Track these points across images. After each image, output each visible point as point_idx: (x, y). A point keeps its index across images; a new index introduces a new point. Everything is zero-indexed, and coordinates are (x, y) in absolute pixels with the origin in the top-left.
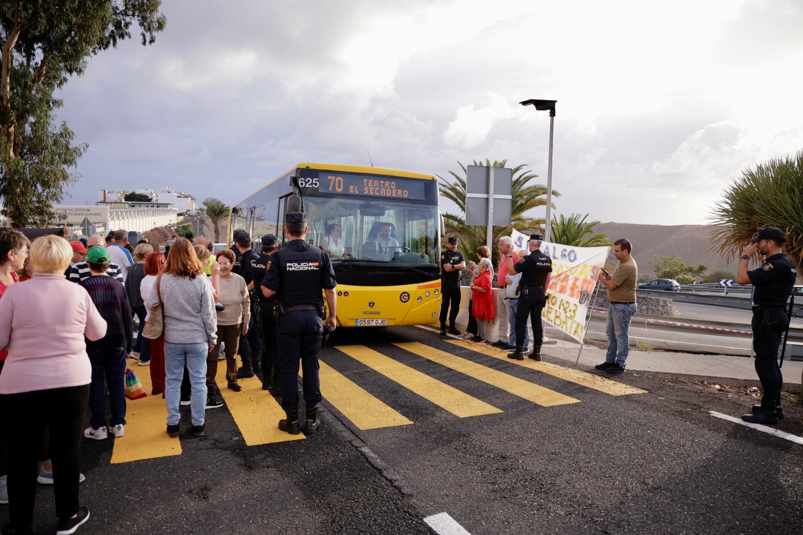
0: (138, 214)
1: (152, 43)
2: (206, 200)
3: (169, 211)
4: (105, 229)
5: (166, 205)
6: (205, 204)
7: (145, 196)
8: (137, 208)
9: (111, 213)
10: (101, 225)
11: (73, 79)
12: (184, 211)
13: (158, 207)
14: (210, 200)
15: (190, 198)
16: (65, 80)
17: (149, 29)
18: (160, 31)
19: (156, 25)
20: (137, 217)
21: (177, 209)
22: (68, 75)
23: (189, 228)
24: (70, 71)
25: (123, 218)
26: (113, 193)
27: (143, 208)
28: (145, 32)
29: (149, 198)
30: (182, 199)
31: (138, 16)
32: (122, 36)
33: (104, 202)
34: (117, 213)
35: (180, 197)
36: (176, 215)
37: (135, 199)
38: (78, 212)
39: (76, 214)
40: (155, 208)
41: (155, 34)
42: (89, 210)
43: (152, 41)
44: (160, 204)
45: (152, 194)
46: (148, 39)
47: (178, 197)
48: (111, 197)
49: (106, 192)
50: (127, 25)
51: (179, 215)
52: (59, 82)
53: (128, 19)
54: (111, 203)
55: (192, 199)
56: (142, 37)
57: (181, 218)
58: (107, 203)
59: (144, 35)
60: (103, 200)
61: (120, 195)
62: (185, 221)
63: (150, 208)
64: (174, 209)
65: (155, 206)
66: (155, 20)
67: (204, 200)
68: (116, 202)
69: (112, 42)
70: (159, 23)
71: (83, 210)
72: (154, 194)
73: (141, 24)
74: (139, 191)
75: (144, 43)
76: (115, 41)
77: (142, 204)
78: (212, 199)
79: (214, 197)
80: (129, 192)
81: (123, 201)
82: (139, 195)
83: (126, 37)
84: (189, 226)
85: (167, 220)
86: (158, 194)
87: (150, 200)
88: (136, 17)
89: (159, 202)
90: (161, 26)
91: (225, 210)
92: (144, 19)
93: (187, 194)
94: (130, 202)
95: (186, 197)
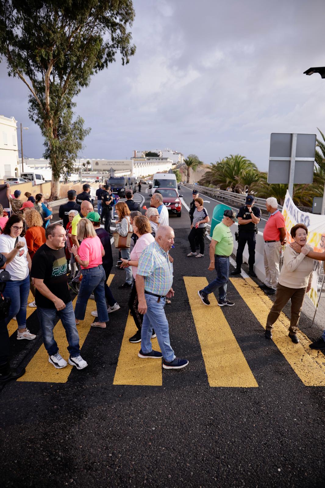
0: (149, 164)
1: (128, 64)
2: (189, 155)
3: (168, 162)
4: (131, 173)
5: (166, 159)
6: (188, 158)
7: (156, 154)
8: (151, 161)
9: (135, 164)
10: (129, 170)
11: (83, 89)
12: (176, 162)
14: (191, 156)
15: (180, 155)
16: (80, 90)
17: (126, 55)
18: (132, 56)
19: (130, 52)
20: (149, 166)
21: (172, 161)
22: (81, 88)
24: (82, 85)
25: (141, 167)
26: (139, 152)
27: (154, 160)
28: (123, 57)
29: (158, 155)
31: (120, 47)
32: (111, 61)
33: (135, 157)
34: (138, 164)
35: (175, 154)
36: (171, 165)
37: (151, 155)
38: (118, 163)
39: (117, 165)
40: (161, 161)
41: (129, 57)
42: (123, 162)
43: (128, 62)
44: (163, 158)
45: (159, 152)
46: (125, 61)
47: (173, 154)
48: (139, 155)
49: (136, 152)
50: (113, 54)
51: (173, 164)
52: (76, 92)
53: (114, 50)
54: (138, 158)
55: (182, 155)
56: (122, 60)
57: (174, 166)
59: (123, 59)
60: (134, 156)
61: (143, 153)
62: (177, 168)
63: (158, 160)
64: (170, 161)
65: (161, 159)
66: (130, 49)
67: (188, 155)
69: (105, 65)
70: (132, 50)
71: (121, 162)
72: (161, 153)
73: (122, 52)
74: (153, 151)
75: (123, 64)
76: (107, 64)
77: (153, 158)
78: (192, 155)
79: (194, 154)
80: (148, 151)
81: (144, 157)
82: (153, 153)
83: (113, 61)
84: (177, 171)
85: (166, 167)
86: (163, 152)
87: (158, 156)
88: (119, 48)
89: (163, 157)
90: (133, 53)
91: (193, 162)
92: (123, 48)
93: (179, 152)
94: (147, 158)
95: (178, 154)
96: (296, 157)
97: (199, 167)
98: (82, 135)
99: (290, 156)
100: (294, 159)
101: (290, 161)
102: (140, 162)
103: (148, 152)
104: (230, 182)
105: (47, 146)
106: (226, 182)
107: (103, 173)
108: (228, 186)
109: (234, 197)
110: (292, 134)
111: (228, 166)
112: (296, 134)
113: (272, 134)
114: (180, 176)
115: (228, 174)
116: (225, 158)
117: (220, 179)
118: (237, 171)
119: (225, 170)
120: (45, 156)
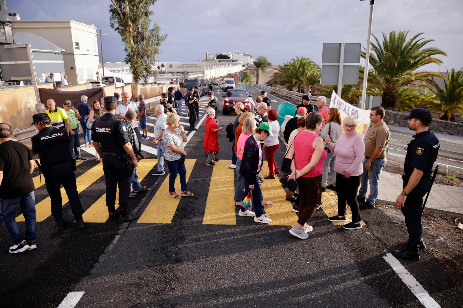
0: (221, 66)
2: (258, 57)
3: (238, 64)
4: (203, 75)
5: (236, 61)
6: (257, 59)
7: (226, 56)
8: (222, 63)
9: (206, 66)
10: (202, 72)
12: (246, 64)
13: (232, 62)
14: (260, 57)
15: (249, 57)
20: (220, 68)
21: (242, 63)
23: (247, 74)
25: (213, 69)
26: (211, 55)
27: (225, 62)
29: (229, 57)
30: (245, 57)
33: (206, 60)
34: (209, 66)
35: (244, 56)
36: (241, 66)
37: (222, 58)
39: (190, 67)
40: (231, 62)
42: (196, 65)
45: (230, 55)
48: (210, 57)
49: (208, 54)
51: (243, 66)
54: (210, 60)
55: (251, 57)
57: (244, 68)
58: (207, 60)
60: (206, 58)
61: (214, 55)
62: (247, 69)
63: (228, 62)
64: (240, 63)
65: (231, 61)
67: (257, 57)
68: (212, 60)
71: (193, 65)
72: (231, 55)
74: (224, 53)
77: (224, 60)
78: (261, 57)
81: (216, 59)
82: (224, 55)
84: (247, 72)
85: (236, 69)
86: (233, 55)
87: (229, 58)
89: (234, 59)
91: (262, 64)
93: (249, 54)
94: (219, 60)
95: (248, 56)
96: (344, 62)
97: (268, 68)
98: (159, 41)
99: (339, 62)
100: (342, 64)
101: (339, 66)
102: (212, 64)
103: (219, 54)
104: (296, 83)
105: (128, 52)
106: (292, 82)
107: (177, 76)
108: (294, 86)
109: (299, 96)
110: (340, 44)
111: (294, 67)
112: (344, 43)
113: (324, 44)
114: (250, 77)
115: (294, 75)
116: (292, 59)
117: (287, 80)
118: (302, 73)
119: (291, 71)
120: (126, 61)
